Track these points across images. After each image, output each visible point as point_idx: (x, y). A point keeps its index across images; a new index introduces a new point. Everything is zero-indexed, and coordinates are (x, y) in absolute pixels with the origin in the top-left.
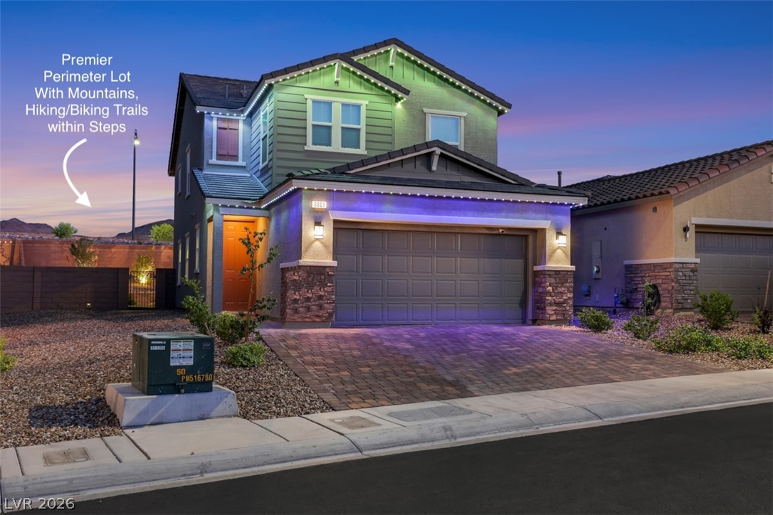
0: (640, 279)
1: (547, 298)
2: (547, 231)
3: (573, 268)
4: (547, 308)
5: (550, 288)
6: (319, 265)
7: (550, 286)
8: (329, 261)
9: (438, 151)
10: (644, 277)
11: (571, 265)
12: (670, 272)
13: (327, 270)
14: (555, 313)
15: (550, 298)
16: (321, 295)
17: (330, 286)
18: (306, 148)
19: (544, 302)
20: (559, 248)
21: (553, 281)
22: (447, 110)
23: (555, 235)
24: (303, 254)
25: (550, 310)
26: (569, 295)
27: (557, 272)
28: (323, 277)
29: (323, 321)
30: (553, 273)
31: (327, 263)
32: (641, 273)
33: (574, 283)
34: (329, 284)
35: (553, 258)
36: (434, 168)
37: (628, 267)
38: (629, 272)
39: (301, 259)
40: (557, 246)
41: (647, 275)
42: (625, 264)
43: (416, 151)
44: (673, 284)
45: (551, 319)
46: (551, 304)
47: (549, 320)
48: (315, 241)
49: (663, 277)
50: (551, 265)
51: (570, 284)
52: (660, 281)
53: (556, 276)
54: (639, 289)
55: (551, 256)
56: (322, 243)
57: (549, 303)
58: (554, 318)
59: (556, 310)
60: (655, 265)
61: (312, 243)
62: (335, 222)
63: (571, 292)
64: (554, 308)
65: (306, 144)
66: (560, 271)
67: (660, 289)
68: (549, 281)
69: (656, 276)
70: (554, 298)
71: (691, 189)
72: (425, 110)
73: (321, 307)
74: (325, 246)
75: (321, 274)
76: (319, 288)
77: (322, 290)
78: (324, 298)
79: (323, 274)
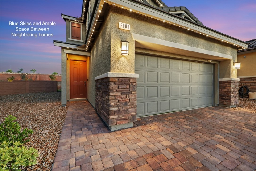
2: (231, 61)
4: (232, 99)
5: (232, 90)
8: (132, 74)
9: (185, 13)
11: (237, 78)
13: (131, 81)
14: (234, 102)
15: (232, 94)
16: (126, 102)
17: (133, 94)
24: (111, 68)
28: (128, 87)
34: (133, 92)
39: (110, 71)
40: (234, 69)
43: (175, 11)
48: (121, 57)
50: (232, 78)
51: (238, 87)
53: (234, 83)
55: (232, 74)
56: (126, 59)
61: (119, 58)
63: (238, 91)
73: (126, 111)
74: (129, 61)
75: (126, 84)
76: (125, 96)
77: (128, 97)
78: (129, 104)
79: (128, 84)
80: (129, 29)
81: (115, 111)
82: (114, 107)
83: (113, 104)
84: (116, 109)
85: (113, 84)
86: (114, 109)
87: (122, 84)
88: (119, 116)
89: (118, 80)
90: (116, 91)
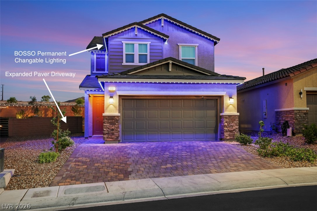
0: (281, 118)
1: (225, 128)
2: (224, 97)
3: (238, 114)
4: (225, 133)
5: (226, 124)
6: (112, 115)
7: (226, 122)
8: (117, 114)
9: (171, 62)
10: (283, 117)
11: (237, 112)
12: (293, 114)
13: (116, 117)
14: (229, 136)
15: (226, 128)
16: (113, 129)
17: (117, 125)
18: (123, 64)
19: (223, 130)
20: (231, 104)
21: (227, 120)
22: (189, 43)
23: (229, 98)
24: (105, 111)
25: (226, 134)
26: (236, 127)
27: (230, 116)
28: (114, 121)
29: (114, 140)
30: (228, 117)
31: (115, 114)
32: (282, 115)
33: (239, 121)
34: (116, 124)
35: (227, 110)
36: (170, 70)
37: (277, 112)
38: (277, 115)
39: (104, 113)
40: (229, 104)
41: (284, 116)
42: (275, 111)
43: (160, 63)
44: (294, 121)
45: (227, 138)
46: (227, 131)
47: (226, 139)
49: (290, 117)
50: (226, 113)
51: (237, 121)
52: (289, 119)
53: (229, 118)
54: (281, 123)
55: (226, 108)
56: (113, 105)
57: (226, 131)
58: (228, 138)
59: (230, 134)
60: (287, 111)
61: (109, 106)
62: (120, 96)
63: (237, 125)
64: (228, 133)
65: (123, 63)
66: (231, 116)
67: (289, 123)
68: (225, 120)
69: (287, 117)
70: (229, 128)
71: (302, 73)
72: (179, 44)
73: (113, 134)
74: (115, 107)
75: (113, 119)
76: (112, 126)
77: (113, 126)
78: (114, 130)
79: (114, 119)
80: (115, 90)
81: (106, 133)
82: (105, 131)
83: (105, 130)
84: (107, 132)
85: (105, 119)
86: (105, 132)
87: (110, 119)
88: (108, 136)
89: (108, 117)
90: (107, 123)
